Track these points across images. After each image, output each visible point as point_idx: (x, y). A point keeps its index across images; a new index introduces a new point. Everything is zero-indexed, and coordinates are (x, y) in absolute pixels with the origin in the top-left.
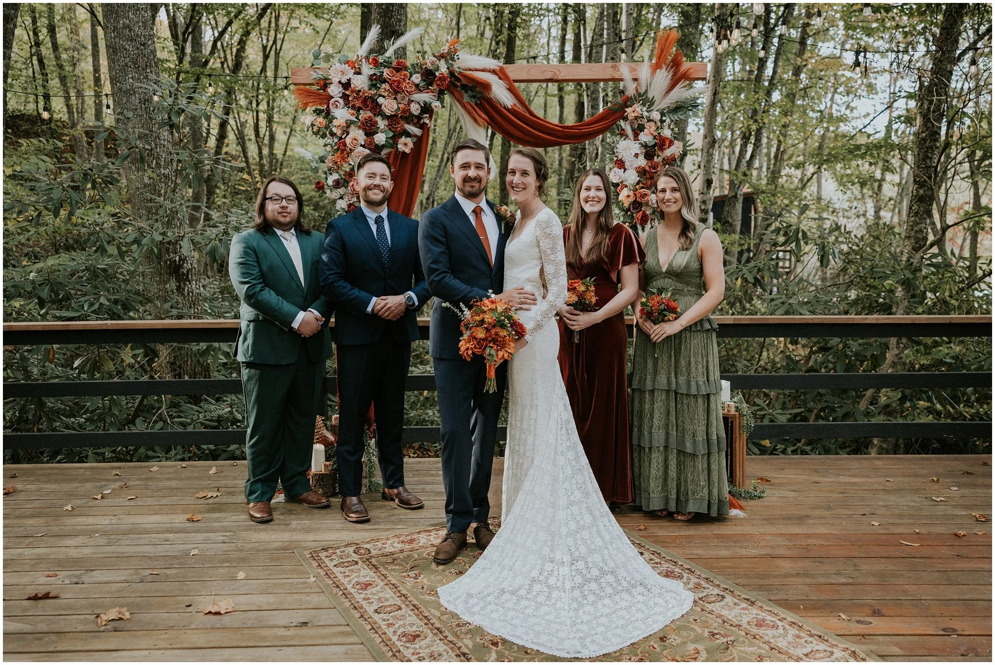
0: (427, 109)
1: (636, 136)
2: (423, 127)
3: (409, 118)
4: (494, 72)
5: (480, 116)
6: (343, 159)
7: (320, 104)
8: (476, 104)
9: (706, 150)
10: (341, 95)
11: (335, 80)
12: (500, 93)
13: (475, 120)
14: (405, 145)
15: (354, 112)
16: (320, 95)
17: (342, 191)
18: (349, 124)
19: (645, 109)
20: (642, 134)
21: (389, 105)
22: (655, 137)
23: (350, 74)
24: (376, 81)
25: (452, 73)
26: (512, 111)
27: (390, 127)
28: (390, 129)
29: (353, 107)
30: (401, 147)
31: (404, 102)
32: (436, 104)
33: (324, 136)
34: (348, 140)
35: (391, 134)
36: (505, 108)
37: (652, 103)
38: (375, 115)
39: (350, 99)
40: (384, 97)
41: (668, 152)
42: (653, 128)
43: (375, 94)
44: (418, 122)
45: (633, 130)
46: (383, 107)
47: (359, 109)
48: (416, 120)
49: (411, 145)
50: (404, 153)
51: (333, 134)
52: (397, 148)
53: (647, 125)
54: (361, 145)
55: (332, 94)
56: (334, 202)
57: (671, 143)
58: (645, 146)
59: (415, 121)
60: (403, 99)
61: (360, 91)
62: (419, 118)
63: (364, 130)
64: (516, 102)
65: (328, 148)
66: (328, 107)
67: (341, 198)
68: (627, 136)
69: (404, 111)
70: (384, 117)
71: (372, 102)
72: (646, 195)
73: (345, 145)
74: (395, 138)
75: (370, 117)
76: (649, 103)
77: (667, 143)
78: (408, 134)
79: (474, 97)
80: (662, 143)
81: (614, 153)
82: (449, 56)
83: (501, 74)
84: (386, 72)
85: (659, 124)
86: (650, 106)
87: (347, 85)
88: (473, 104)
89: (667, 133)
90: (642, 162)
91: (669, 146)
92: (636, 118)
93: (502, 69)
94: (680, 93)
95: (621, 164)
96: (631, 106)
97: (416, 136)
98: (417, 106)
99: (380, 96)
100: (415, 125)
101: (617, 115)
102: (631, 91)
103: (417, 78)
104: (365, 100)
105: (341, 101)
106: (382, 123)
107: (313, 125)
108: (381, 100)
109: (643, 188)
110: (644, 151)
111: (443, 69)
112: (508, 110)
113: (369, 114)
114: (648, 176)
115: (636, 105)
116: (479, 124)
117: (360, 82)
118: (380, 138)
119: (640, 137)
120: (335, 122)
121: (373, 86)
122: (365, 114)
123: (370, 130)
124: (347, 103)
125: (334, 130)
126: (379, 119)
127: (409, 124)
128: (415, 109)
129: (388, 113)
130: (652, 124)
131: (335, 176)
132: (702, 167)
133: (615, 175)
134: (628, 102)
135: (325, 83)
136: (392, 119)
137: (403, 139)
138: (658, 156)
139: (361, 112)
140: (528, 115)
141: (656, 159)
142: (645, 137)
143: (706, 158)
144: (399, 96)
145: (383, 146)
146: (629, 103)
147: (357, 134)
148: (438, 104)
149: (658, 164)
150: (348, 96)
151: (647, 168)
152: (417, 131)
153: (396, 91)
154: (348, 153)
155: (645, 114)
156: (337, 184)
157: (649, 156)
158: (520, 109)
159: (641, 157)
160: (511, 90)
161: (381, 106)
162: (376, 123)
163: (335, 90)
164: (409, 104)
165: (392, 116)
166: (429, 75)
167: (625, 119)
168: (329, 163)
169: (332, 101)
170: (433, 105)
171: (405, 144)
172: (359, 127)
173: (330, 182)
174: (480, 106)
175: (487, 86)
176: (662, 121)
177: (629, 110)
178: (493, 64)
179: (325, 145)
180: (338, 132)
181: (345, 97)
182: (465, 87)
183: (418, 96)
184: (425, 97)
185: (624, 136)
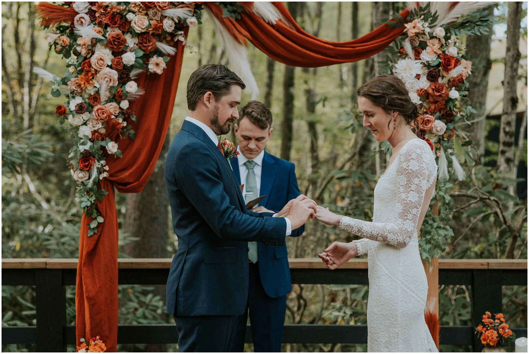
0: (181, 25)
1: (417, 55)
5: (240, 33)
6: (88, 81)
7: (65, 21)
8: (237, 20)
9: (509, 64)
10: (87, 11)
13: (236, 38)
15: (99, 29)
16: (64, 11)
17: (86, 116)
18: (95, 42)
19: (427, 24)
20: (424, 52)
21: (139, 22)
22: (439, 56)
26: (277, 27)
27: (140, 45)
28: (140, 48)
29: (100, 24)
30: (152, 68)
31: (156, 18)
33: (67, 55)
34: (93, 60)
35: (141, 53)
36: (268, 23)
37: (435, 18)
38: (123, 33)
39: (97, 15)
40: (134, 12)
41: (454, 73)
42: (437, 46)
43: (125, 10)
44: (172, 40)
45: (414, 48)
46: (133, 24)
47: (106, 26)
49: (163, 65)
50: (155, 74)
51: (77, 54)
52: (147, 69)
53: (429, 43)
54: (108, 66)
55: (77, 10)
56: (77, 128)
57: (457, 62)
58: (427, 65)
59: (169, 38)
60: (155, 14)
61: (107, 6)
62: (173, 35)
63: (111, 48)
64: (281, 17)
65: (71, 69)
66: (73, 24)
67: (85, 124)
68: (407, 55)
69: (156, 28)
70: (134, 34)
71: (121, 18)
72: (429, 121)
73: (90, 66)
74: (146, 57)
75: (118, 35)
76: (431, 18)
77: (453, 62)
78: (159, 53)
79: (234, 12)
80: (447, 62)
81: (392, 73)
85: (443, 41)
86: (433, 21)
88: (233, 20)
89: (452, 51)
90: (424, 84)
91: (455, 66)
92: (417, 35)
96: (411, 21)
97: (169, 55)
98: (170, 22)
99: (130, 11)
100: (168, 43)
101: (396, 31)
104: (113, 17)
105: (87, 17)
106: (131, 41)
107: (56, 44)
108: (130, 16)
109: (426, 113)
110: (426, 71)
112: (272, 26)
113: (118, 31)
114: (431, 99)
115: (416, 20)
116: (239, 42)
118: (129, 58)
119: (422, 56)
120: (79, 41)
122: (112, 32)
123: (118, 49)
125: (79, 49)
126: (128, 37)
127: (161, 41)
128: (168, 25)
129: (138, 30)
130: (436, 41)
131: (78, 100)
132: (506, 83)
136: (142, 37)
137: (155, 59)
138: (443, 77)
139: (109, 29)
140: (294, 31)
141: (440, 81)
142: (428, 56)
143: (509, 74)
144: (151, 12)
145: (132, 67)
146: (409, 18)
147: (103, 54)
148: (194, 20)
149: (442, 86)
150: (95, 12)
151: (430, 91)
152: (170, 50)
154: (93, 75)
155: (428, 30)
156: (80, 109)
157: (432, 77)
158: (286, 25)
159: (424, 79)
161: (130, 22)
162: (125, 41)
164: (161, 21)
165: (142, 34)
167: (405, 35)
168: (72, 86)
169: (77, 17)
170: (188, 21)
171: (157, 65)
172: (106, 46)
173: (73, 106)
174: (241, 22)
176: (447, 38)
177: (408, 26)
179: (68, 66)
180: (84, 52)
181: (91, 14)
185: (403, 55)
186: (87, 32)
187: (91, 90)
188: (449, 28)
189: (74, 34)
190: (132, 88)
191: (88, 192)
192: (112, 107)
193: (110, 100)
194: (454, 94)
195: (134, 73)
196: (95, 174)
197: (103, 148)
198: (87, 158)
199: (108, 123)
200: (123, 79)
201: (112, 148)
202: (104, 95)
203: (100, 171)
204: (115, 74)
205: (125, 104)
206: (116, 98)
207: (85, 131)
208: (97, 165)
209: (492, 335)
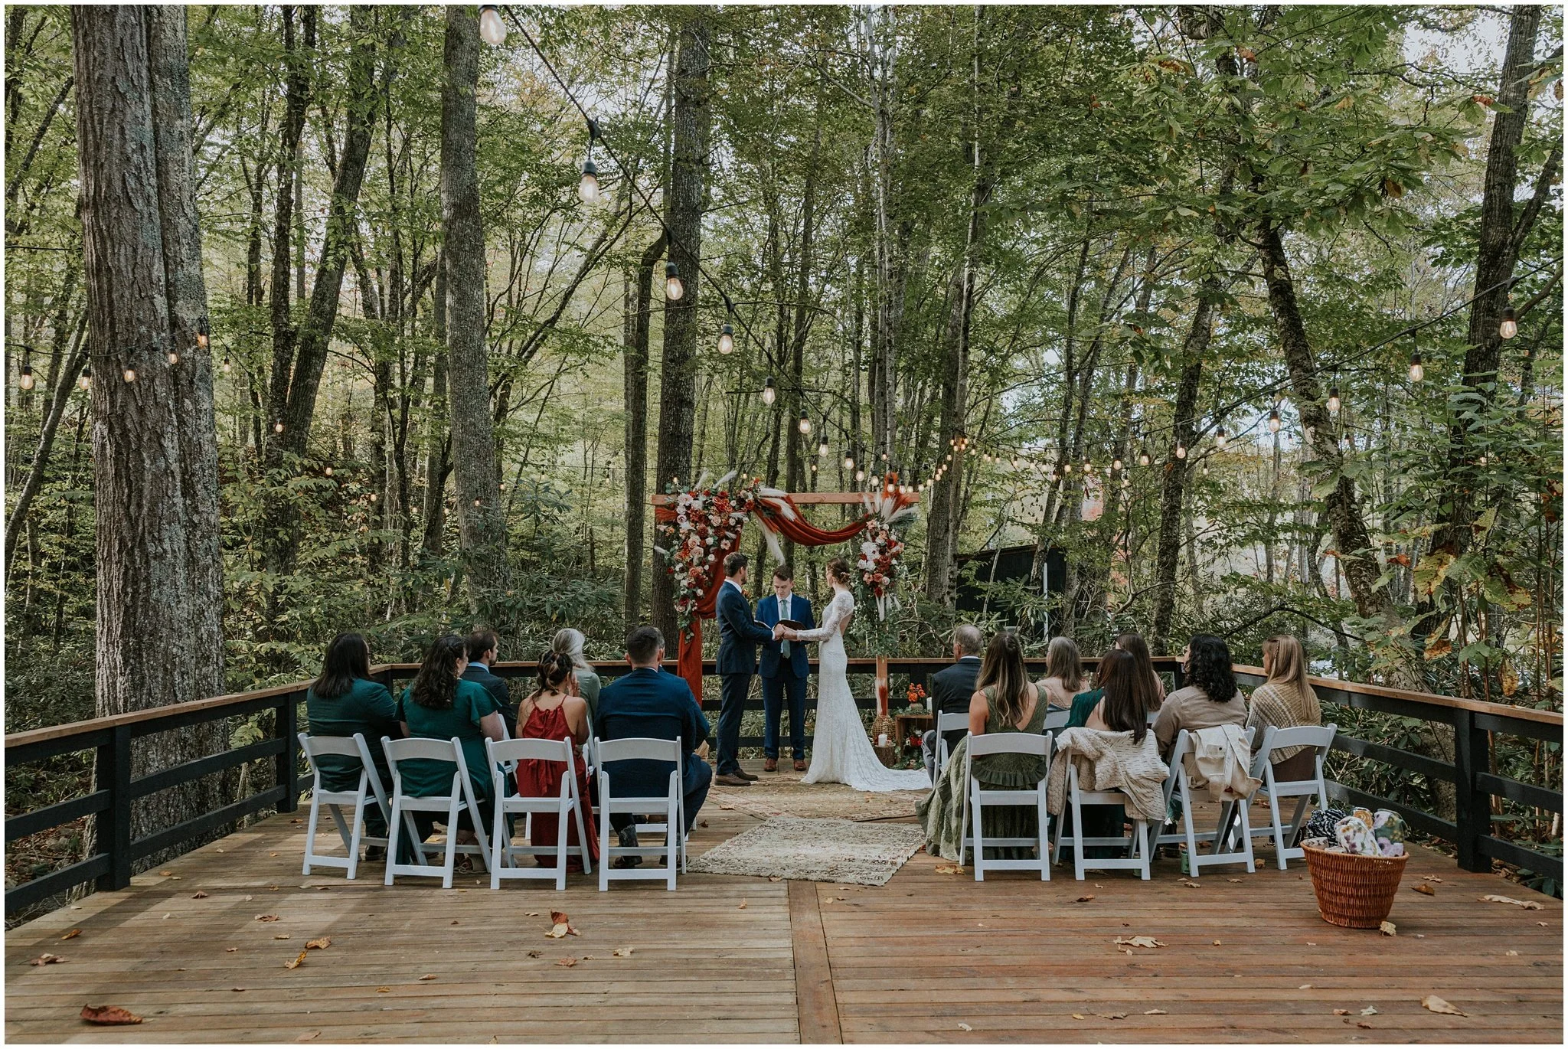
0: (739, 522)
1: (874, 540)
2: (736, 533)
3: (729, 528)
4: (780, 498)
5: (772, 525)
6: (686, 554)
8: (772, 520)
10: (684, 513)
11: (681, 504)
12: (787, 512)
13: (771, 529)
14: (726, 545)
15: (694, 524)
17: (685, 574)
18: (690, 531)
19: (879, 523)
20: (877, 538)
21: (716, 520)
22: (885, 541)
23: (691, 500)
24: (707, 505)
25: (756, 500)
26: (795, 523)
27: (716, 533)
28: (716, 535)
29: (693, 521)
30: (723, 546)
31: (725, 518)
32: (746, 519)
34: (690, 542)
35: (716, 538)
36: (789, 521)
37: (883, 519)
38: (706, 526)
39: (691, 516)
40: (712, 515)
41: (894, 550)
42: (885, 534)
43: (707, 513)
44: (734, 530)
45: (872, 536)
46: (712, 521)
47: (697, 522)
48: (732, 529)
49: (729, 545)
52: (720, 547)
53: (880, 533)
54: (698, 545)
55: (678, 513)
56: (680, 581)
57: (896, 544)
58: (879, 546)
60: (725, 516)
61: (697, 511)
62: (734, 527)
63: (699, 535)
64: (797, 517)
65: (676, 547)
66: (676, 520)
67: (684, 579)
68: (868, 540)
69: (725, 524)
70: (712, 526)
71: (705, 518)
73: (687, 545)
74: (719, 541)
76: (881, 520)
78: (727, 538)
79: (770, 514)
80: (890, 544)
82: (754, 490)
83: (788, 500)
84: (714, 500)
85: (888, 532)
87: (689, 507)
88: (770, 520)
89: (893, 538)
90: (878, 556)
92: (874, 528)
93: (785, 496)
94: (901, 512)
95: (864, 557)
96: (870, 521)
97: (732, 539)
98: (733, 520)
99: (710, 514)
100: (732, 532)
101: (862, 526)
102: (871, 512)
103: (733, 503)
104: (700, 517)
105: (685, 517)
106: (711, 531)
108: (710, 517)
110: (879, 549)
111: (751, 497)
112: (792, 522)
115: (873, 520)
116: (773, 531)
117: (697, 505)
118: (710, 541)
119: (876, 540)
121: (705, 508)
122: (702, 526)
123: (703, 535)
124: (688, 518)
125: (680, 535)
126: (709, 529)
127: (728, 531)
128: (732, 522)
129: (715, 525)
130: (884, 532)
131: (681, 565)
133: (862, 564)
134: (869, 518)
135: (675, 505)
136: (717, 529)
137: (724, 541)
138: (888, 552)
139: (698, 524)
140: (804, 526)
141: (887, 554)
142: (880, 540)
144: (722, 514)
145: (712, 546)
147: (695, 538)
149: (887, 558)
150: (690, 514)
152: (733, 536)
153: (721, 510)
154: (689, 550)
155: (879, 526)
156: (682, 570)
157: (882, 552)
158: (799, 522)
160: (794, 509)
161: (710, 520)
162: (707, 531)
163: (681, 510)
164: (728, 519)
165: (718, 527)
166: (741, 502)
167: (867, 528)
169: (679, 517)
170: (743, 520)
172: (697, 534)
173: (677, 568)
174: (774, 520)
175: (778, 508)
176: (890, 530)
177: (869, 523)
178: (783, 494)
179: (674, 545)
180: (683, 537)
181: (687, 514)
182: (764, 508)
183: (734, 514)
184: (738, 515)
185: (866, 540)
186: (686, 526)
187: (688, 559)
188: (890, 525)
189: (676, 525)
190: (711, 558)
191: (685, 618)
192: (699, 569)
193: (698, 565)
194: (894, 562)
195: (712, 549)
196: (689, 609)
197: (695, 593)
198: (685, 598)
199: (698, 578)
200: (707, 554)
201: (700, 592)
202: (696, 561)
203: (692, 606)
204: (702, 550)
205: (707, 567)
206: (702, 563)
207: (684, 583)
208: (691, 602)
209: (914, 696)
